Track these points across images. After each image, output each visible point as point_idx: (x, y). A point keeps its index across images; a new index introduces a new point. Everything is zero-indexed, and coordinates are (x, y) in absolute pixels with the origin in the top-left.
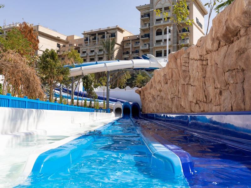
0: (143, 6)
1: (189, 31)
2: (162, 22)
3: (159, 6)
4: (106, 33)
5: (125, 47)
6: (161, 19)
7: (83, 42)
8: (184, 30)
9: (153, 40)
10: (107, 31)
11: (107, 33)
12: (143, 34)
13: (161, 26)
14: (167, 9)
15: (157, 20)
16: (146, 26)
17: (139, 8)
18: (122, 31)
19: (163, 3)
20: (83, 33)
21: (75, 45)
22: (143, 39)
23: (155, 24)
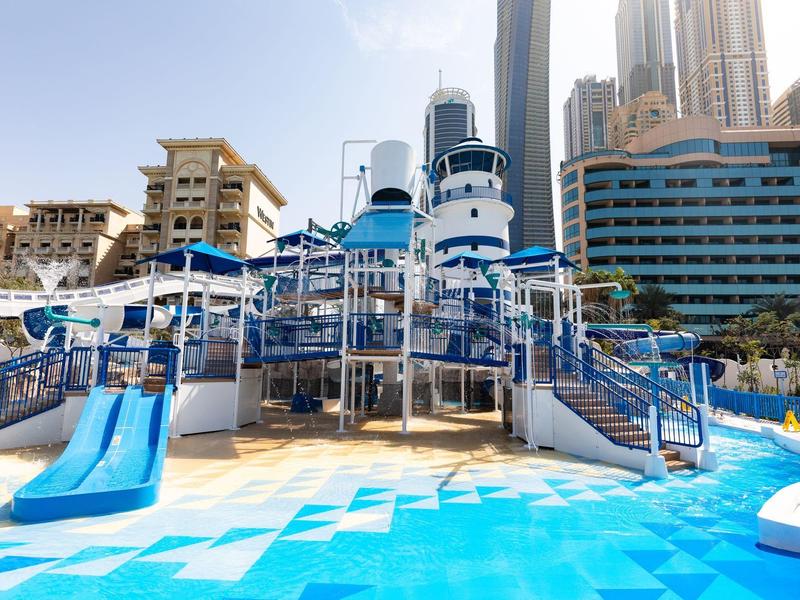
0: (152, 168)
1: (239, 229)
2: (186, 204)
3: (183, 174)
4: (81, 211)
5: (128, 245)
6: (187, 199)
7: (27, 223)
8: (231, 226)
9: (166, 238)
10: (85, 208)
11: (86, 211)
12: (150, 223)
13: (185, 211)
14: (200, 181)
15: (179, 200)
16: (155, 207)
17: (146, 171)
18: (122, 212)
19: (192, 169)
20: (30, 203)
21: (10, 227)
22: (147, 231)
23: (173, 207)
